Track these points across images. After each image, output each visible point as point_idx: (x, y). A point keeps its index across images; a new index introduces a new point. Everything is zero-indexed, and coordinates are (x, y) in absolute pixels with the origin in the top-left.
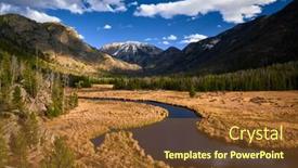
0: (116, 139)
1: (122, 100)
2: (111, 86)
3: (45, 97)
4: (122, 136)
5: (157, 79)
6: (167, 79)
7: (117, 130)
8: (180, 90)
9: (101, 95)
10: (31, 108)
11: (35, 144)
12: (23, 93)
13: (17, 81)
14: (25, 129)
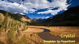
0: (35, 35)
11: (20, 35)
13: (18, 24)
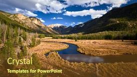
1: (55, 42)
2: (51, 38)
3: (30, 41)
4: (54, 53)
5: (66, 36)
6: (68, 35)
7: (53, 51)
8: (72, 39)
9: (48, 40)
10: (25, 44)
12: (22, 39)
13: (20, 35)
14: (23, 51)
